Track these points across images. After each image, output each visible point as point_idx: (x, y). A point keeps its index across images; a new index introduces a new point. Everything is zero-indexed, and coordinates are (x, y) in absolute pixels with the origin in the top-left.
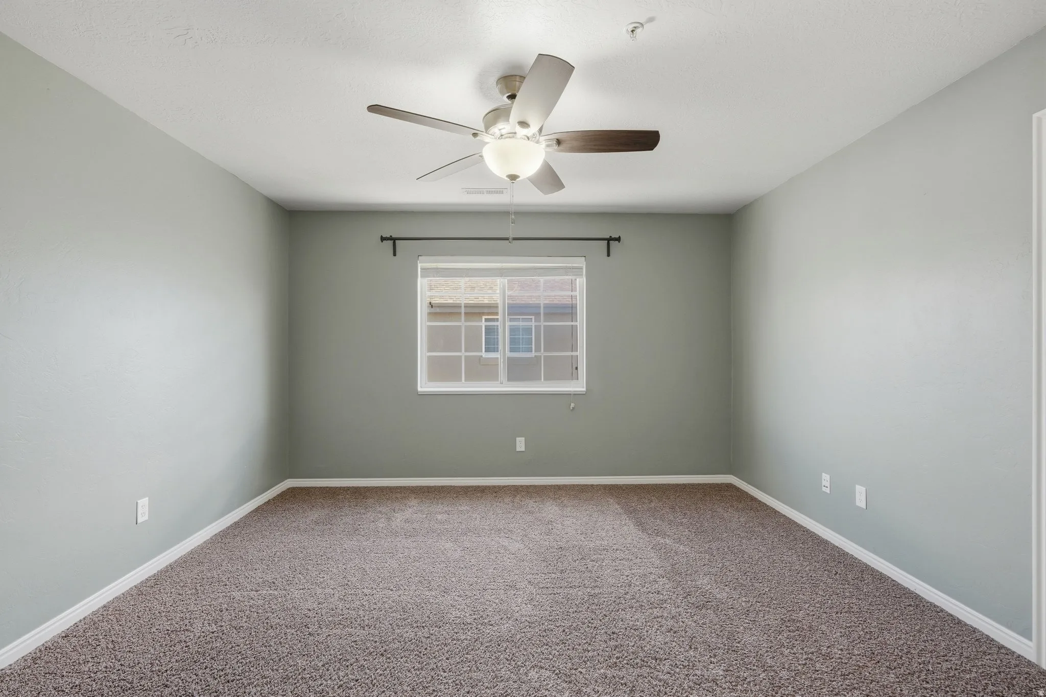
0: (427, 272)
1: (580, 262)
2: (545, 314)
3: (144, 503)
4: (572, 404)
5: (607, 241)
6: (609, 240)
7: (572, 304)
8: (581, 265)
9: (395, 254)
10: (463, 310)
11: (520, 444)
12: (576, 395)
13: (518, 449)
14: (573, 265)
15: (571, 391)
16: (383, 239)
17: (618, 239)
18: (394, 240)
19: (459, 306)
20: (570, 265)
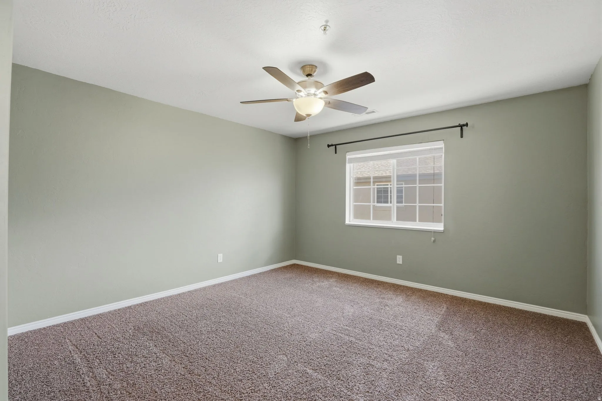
0: (352, 161)
1: (441, 145)
2: (419, 180)
3: (220, 256)
4: (432, 238)
5: (460, 127)
6: (461, 126)
7: (434, 173)
8: (442, 146)
9: (336, 153)
10: (372, 180)
11: (399, 260)
12: (435, 232)
13: (398, 262)
14: (435, 147)
15: (432, 230)
16: (329, 146)
17: (467, 125)
18: (336, 145)
19: (369, 178)
20: (433, 147)
